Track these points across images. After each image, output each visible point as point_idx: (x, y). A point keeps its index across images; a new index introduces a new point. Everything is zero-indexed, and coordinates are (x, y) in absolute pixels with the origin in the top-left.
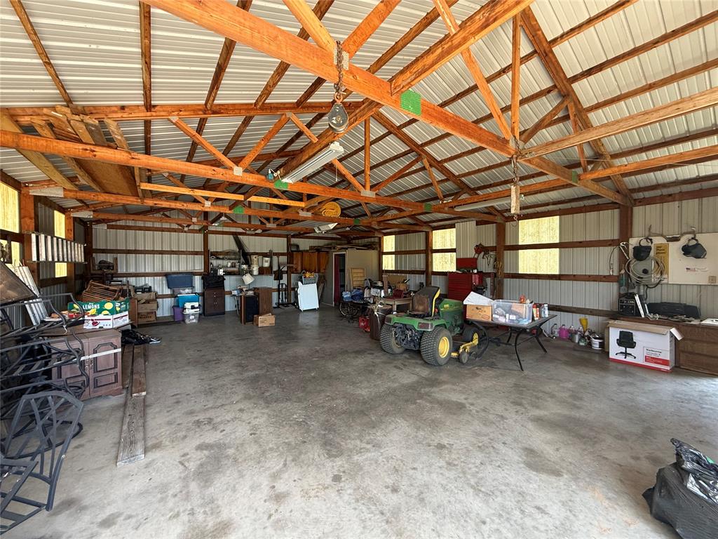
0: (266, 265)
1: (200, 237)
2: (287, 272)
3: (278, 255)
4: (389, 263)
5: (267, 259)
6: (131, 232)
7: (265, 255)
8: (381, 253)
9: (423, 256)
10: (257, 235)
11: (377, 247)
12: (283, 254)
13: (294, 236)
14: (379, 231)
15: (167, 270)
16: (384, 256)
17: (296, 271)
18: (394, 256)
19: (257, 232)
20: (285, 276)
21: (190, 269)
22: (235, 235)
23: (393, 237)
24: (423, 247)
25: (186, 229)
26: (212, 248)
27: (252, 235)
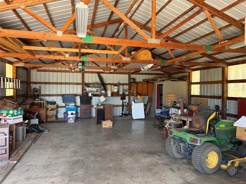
0: (116, 91)
1: (80, 75)
2: (128, 95)
3: (123, 84)
4: (196, 90)
5: (116, 87)
6: (47, 73)
7: (115, 85)
8: (190, 83)
9: (220, 85)
10: (111, 73)
11: (187, 79)
12: (126, 84)
13: (132, 73)
14: (188, 68)
15: (64, 93)
16: (192, 85)
17: (133, 95)
18: (199, 85)
19: (111, 71)
20: (127, 98)
21: (75, 92)
22: (99, 73)
23: (198, 72)
24: (220, 79)
25: (73, 71)
26: (86, 81)
27: (108, 73)
